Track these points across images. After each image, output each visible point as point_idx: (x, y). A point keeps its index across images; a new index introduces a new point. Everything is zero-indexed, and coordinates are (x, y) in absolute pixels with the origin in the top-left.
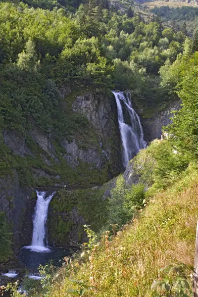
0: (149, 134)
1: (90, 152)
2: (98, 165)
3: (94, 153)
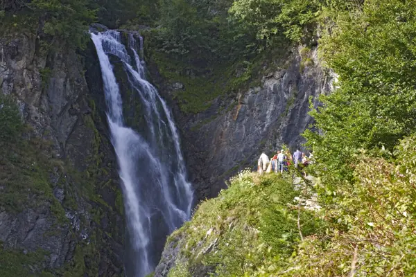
0: (203, 160)
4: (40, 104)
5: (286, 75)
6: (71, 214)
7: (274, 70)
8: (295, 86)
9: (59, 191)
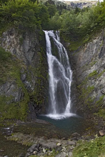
0: (75, 64)
1: (8, 85)
2: (16, 98)
3: (12, 86)
4: (20, 49)
5: (100, 37)
6: (28, 82)
7: (96, 37)
8: (103, 40)
9: (24, 75)
